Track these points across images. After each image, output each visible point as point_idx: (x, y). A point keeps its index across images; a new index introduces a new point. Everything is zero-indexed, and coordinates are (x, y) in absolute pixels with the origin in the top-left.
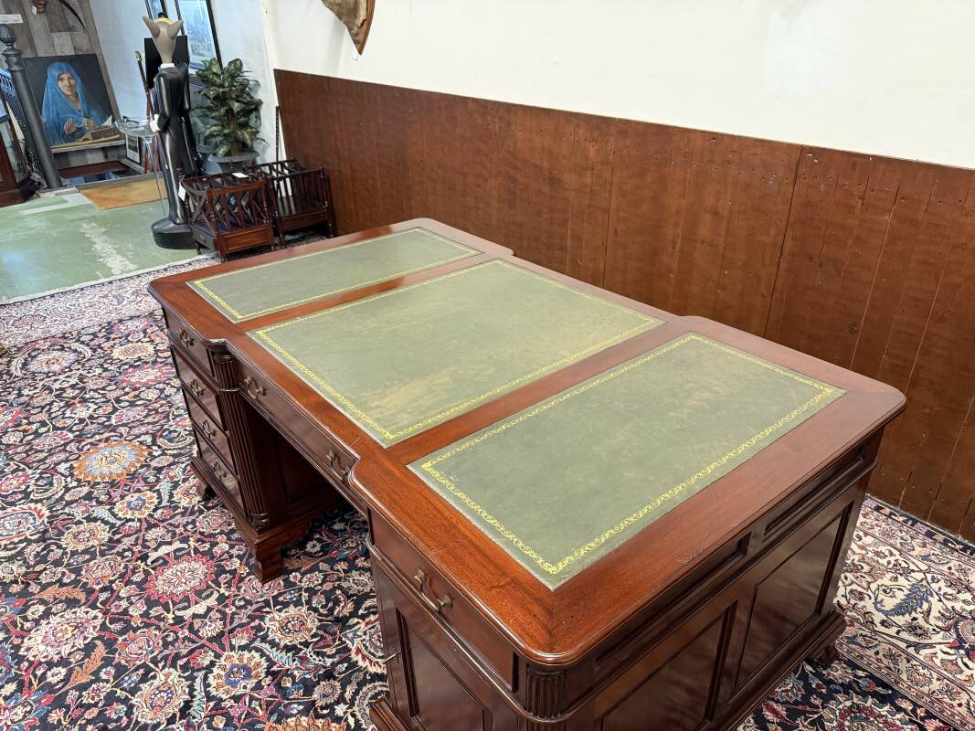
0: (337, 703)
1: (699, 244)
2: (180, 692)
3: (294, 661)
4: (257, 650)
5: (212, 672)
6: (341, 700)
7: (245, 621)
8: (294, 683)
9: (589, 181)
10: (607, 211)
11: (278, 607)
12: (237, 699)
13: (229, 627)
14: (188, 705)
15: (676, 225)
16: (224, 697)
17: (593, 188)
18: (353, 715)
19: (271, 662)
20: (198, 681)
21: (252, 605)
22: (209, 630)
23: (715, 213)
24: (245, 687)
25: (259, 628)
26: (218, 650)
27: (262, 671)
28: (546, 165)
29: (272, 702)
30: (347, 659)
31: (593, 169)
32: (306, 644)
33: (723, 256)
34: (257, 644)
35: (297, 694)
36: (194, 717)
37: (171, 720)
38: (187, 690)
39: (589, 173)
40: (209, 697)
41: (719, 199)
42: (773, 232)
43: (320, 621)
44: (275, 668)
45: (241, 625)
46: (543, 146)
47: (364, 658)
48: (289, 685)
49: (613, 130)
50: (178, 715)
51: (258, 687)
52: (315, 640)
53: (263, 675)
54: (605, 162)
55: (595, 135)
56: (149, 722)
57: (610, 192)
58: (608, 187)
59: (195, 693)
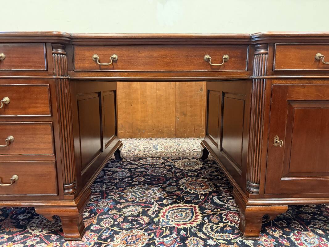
11: (109, 240)
47: (184, 224)
52: (152, 235)
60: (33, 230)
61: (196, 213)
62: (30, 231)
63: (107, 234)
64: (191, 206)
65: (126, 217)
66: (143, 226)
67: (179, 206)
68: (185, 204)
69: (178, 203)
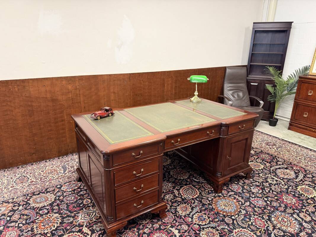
0: (208, 200)
1: (112, 101)
2: (208, 230)
3: (196, 208)
4: (193, 215)
5: (201, 224)
6: (207, 199)
7: (182, 220)
8: (203, 207)
9: (70, 96)
10: (80, 102)
11: (177, 212)
12: (209, 218)
13: (184, 223)
14: (212, 228)
15: (104, 99)
16: (209, 220)
17: (73, 97)
18: (211, 197)
19: (197, 212)
20: (204, 227)
21: (176, 219)
22: (185, 227)
23: (114, 93)
24: (205, 216)
25: (185, 216)
26: (193, 224)
27: (200, 214)
28: (49, 96)
29: (209, 211)
30: (196, 198)
31: (71, 92)
32: (191, 206)
33: (118, 102)
34: (191, 216)
35: (207, 206)
36: (216, 225)
37: (218, 230)
38: (207, 229)
39: (70, 93)
40: (209, 223)
41: (114, 89)
42: (128, 92)
43: (183, 203)
44: (199, 211)
45: (184, 220)
46: (46, 90)
47: (195, 195)
48: (204, 208)
49: (77, 79)
50: (215, 229)
51: (205, 214)
52: (189, 204)
53: (201, 213)
54: (76, 89)
55: (70, 82)
56: (219, 235)
57: (80, 97)
58: (79, 95)
59: (208, 227)
60: (142, 222)
61: (194, 189)
62: (141, 223)
63: (173, 211)
64: (189, 186)
65: (171, 201)
66: (182, 202)
67: (184, 188)
68: (186, 186)
69: (183, 187)
